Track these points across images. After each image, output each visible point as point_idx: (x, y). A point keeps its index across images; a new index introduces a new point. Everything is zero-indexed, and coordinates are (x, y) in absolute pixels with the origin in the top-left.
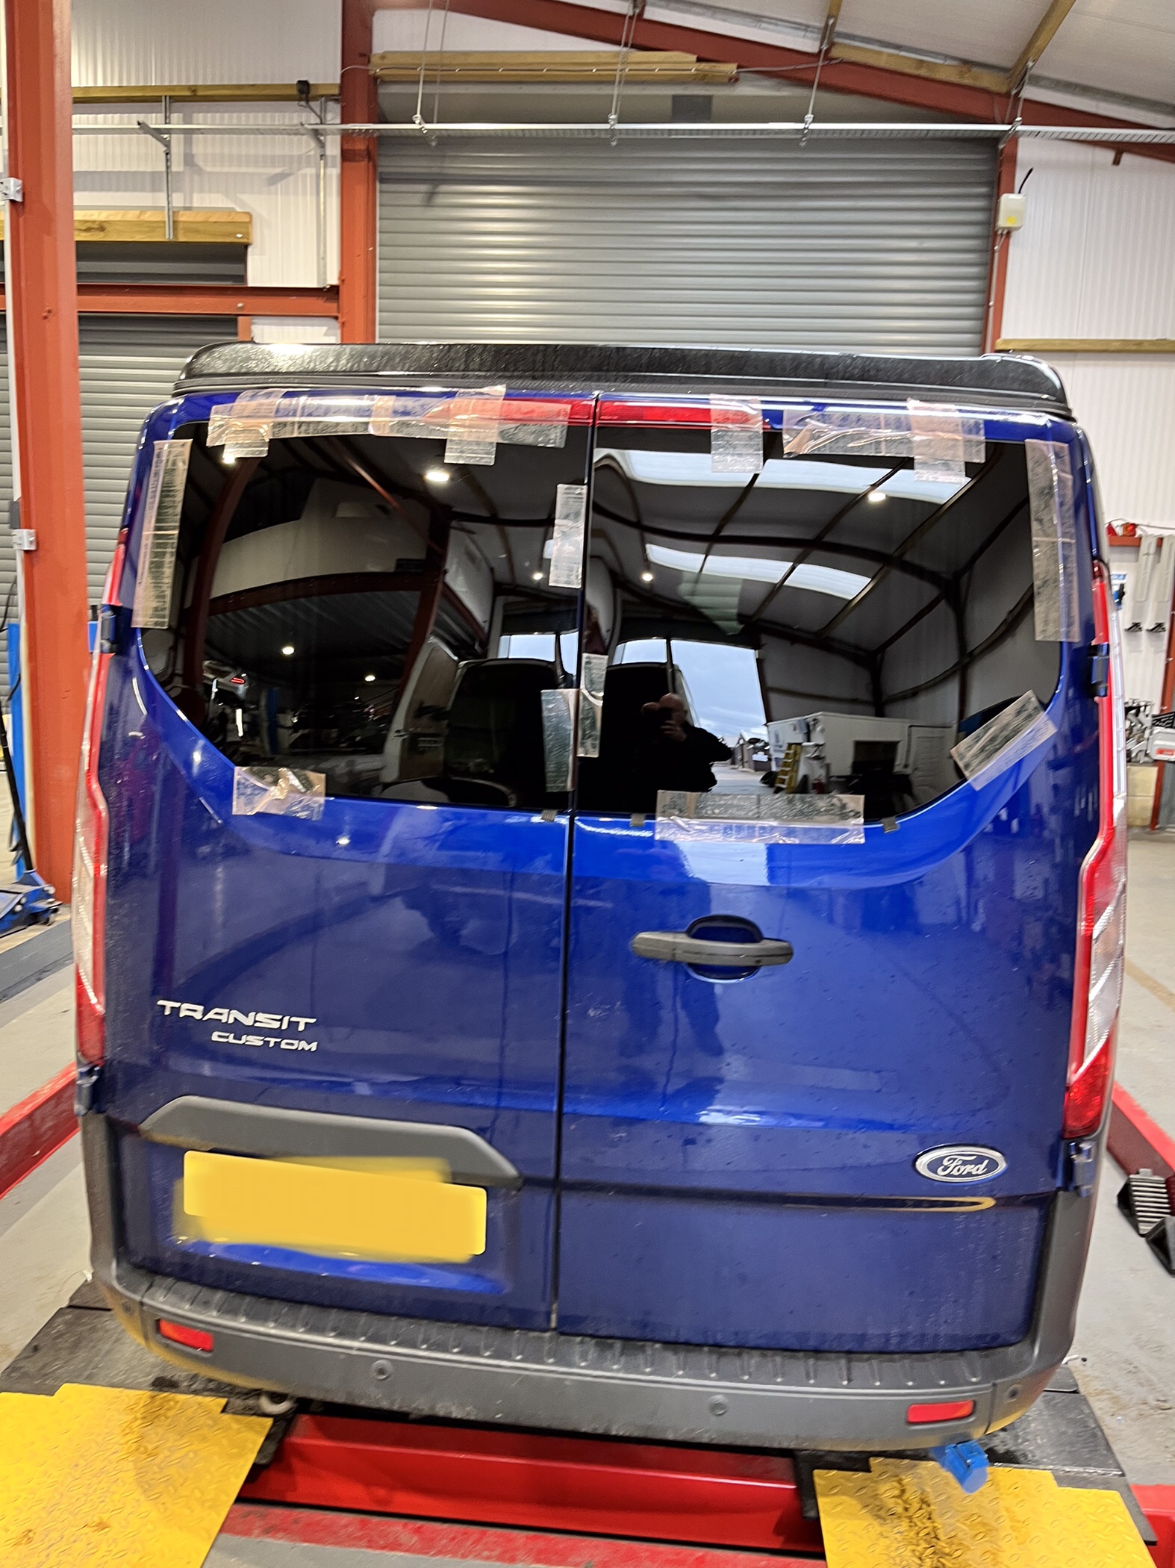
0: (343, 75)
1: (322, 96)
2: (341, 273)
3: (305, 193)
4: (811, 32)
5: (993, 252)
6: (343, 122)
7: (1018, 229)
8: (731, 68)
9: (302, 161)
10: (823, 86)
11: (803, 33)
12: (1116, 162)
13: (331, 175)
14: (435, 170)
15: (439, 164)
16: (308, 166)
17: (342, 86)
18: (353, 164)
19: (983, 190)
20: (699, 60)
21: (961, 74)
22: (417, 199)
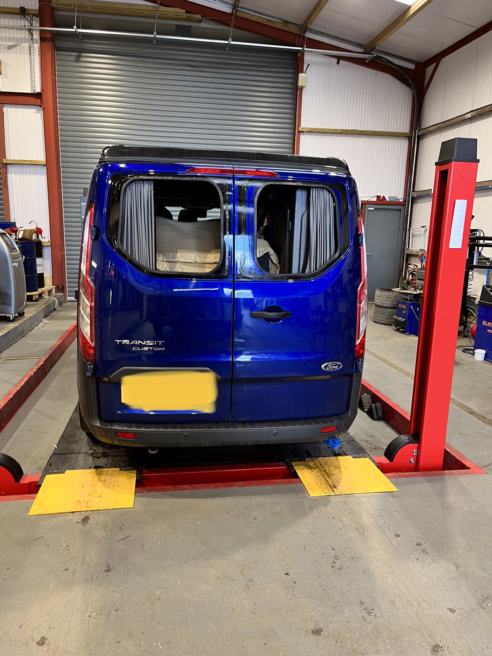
0: (39, 7)
1: (31, 14)
2: (42, 87)
3: (24, 54)
4: (228, 5)
5: (297, 95)
6: (40, 26)
7: (305, 87)
8: (199, 17)
9: (22, 40)
10: (235, 27)
11: (225, 5)
12: (338, 63)
13: (36, 47)
14: (79, 47)
15: (81, 45)
16: (25, 42)
17: (39, 11)
18: (45, 43)
19: (292, 71)
20: (187, 12)
21: (284, 26)
22: (73, 58)
